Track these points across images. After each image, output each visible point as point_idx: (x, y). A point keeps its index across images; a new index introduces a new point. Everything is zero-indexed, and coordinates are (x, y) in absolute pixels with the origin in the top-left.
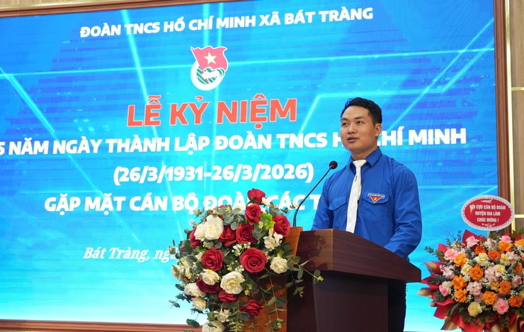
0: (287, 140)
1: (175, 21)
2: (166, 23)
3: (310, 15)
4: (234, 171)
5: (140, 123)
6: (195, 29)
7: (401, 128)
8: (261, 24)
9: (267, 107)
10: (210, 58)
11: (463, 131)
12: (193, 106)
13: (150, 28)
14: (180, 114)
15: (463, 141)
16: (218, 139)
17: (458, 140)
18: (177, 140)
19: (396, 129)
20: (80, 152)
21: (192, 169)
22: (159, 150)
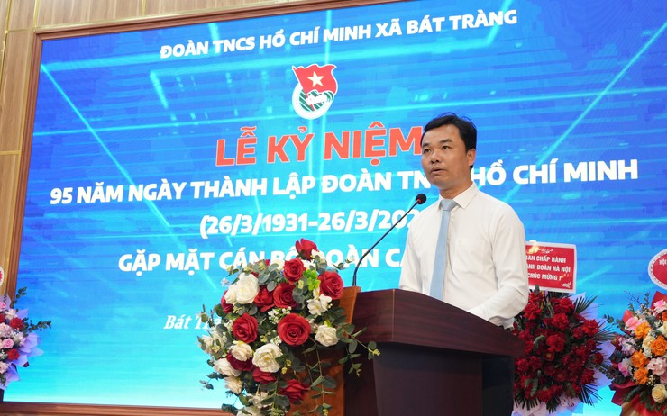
0: (411, 178)
1: (273, 35)
2: (262, 37)
3: (439, 21)
4: (346, 218)
5: (231, 162)
6: (297, 43)
7: (554, 161)
8: (378, 35)
9: (386, 138)
10: (316, 79)
11: (634, 163)
12: (295, 138)
13: (243, 44)
14: (279, 149)
15: (635, 176)
16: (325, 180)
17: (628, 174)
18: (276, 181)
19: (548, 162)
20: (160, 198)
21: (294, 217)
22: (254, 194)
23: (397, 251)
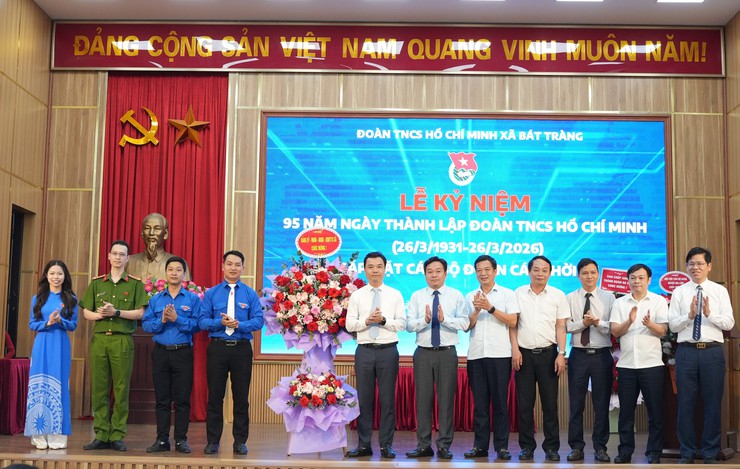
0: (524, 225)
1: (434, 131)
2: (427, 131)
3: (538, 134)
4: (486, 246)
5: (410, 208)
6: (450, 138)
7: (604, 220)
8: (502, 138)
9: (508, 201)
10: (464, 162)
11: (645, 224)
12: (452, 197)
13: (414, 134)
14: (442, 203)
15: (645, 231)
16: (472, 223)
17: (642, 231)
18: (441, 222)
19: (600, 221)
20: (363, 228)
21: (453, 244)
22: (427, 229)
23: (517, 266)
